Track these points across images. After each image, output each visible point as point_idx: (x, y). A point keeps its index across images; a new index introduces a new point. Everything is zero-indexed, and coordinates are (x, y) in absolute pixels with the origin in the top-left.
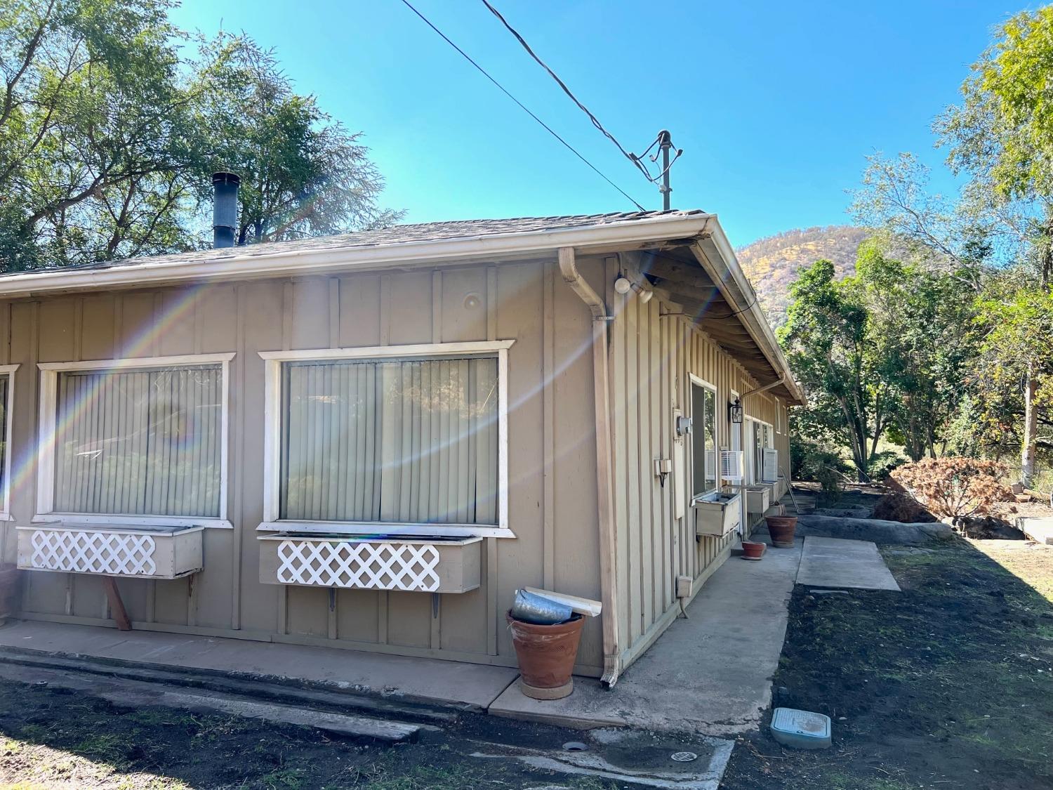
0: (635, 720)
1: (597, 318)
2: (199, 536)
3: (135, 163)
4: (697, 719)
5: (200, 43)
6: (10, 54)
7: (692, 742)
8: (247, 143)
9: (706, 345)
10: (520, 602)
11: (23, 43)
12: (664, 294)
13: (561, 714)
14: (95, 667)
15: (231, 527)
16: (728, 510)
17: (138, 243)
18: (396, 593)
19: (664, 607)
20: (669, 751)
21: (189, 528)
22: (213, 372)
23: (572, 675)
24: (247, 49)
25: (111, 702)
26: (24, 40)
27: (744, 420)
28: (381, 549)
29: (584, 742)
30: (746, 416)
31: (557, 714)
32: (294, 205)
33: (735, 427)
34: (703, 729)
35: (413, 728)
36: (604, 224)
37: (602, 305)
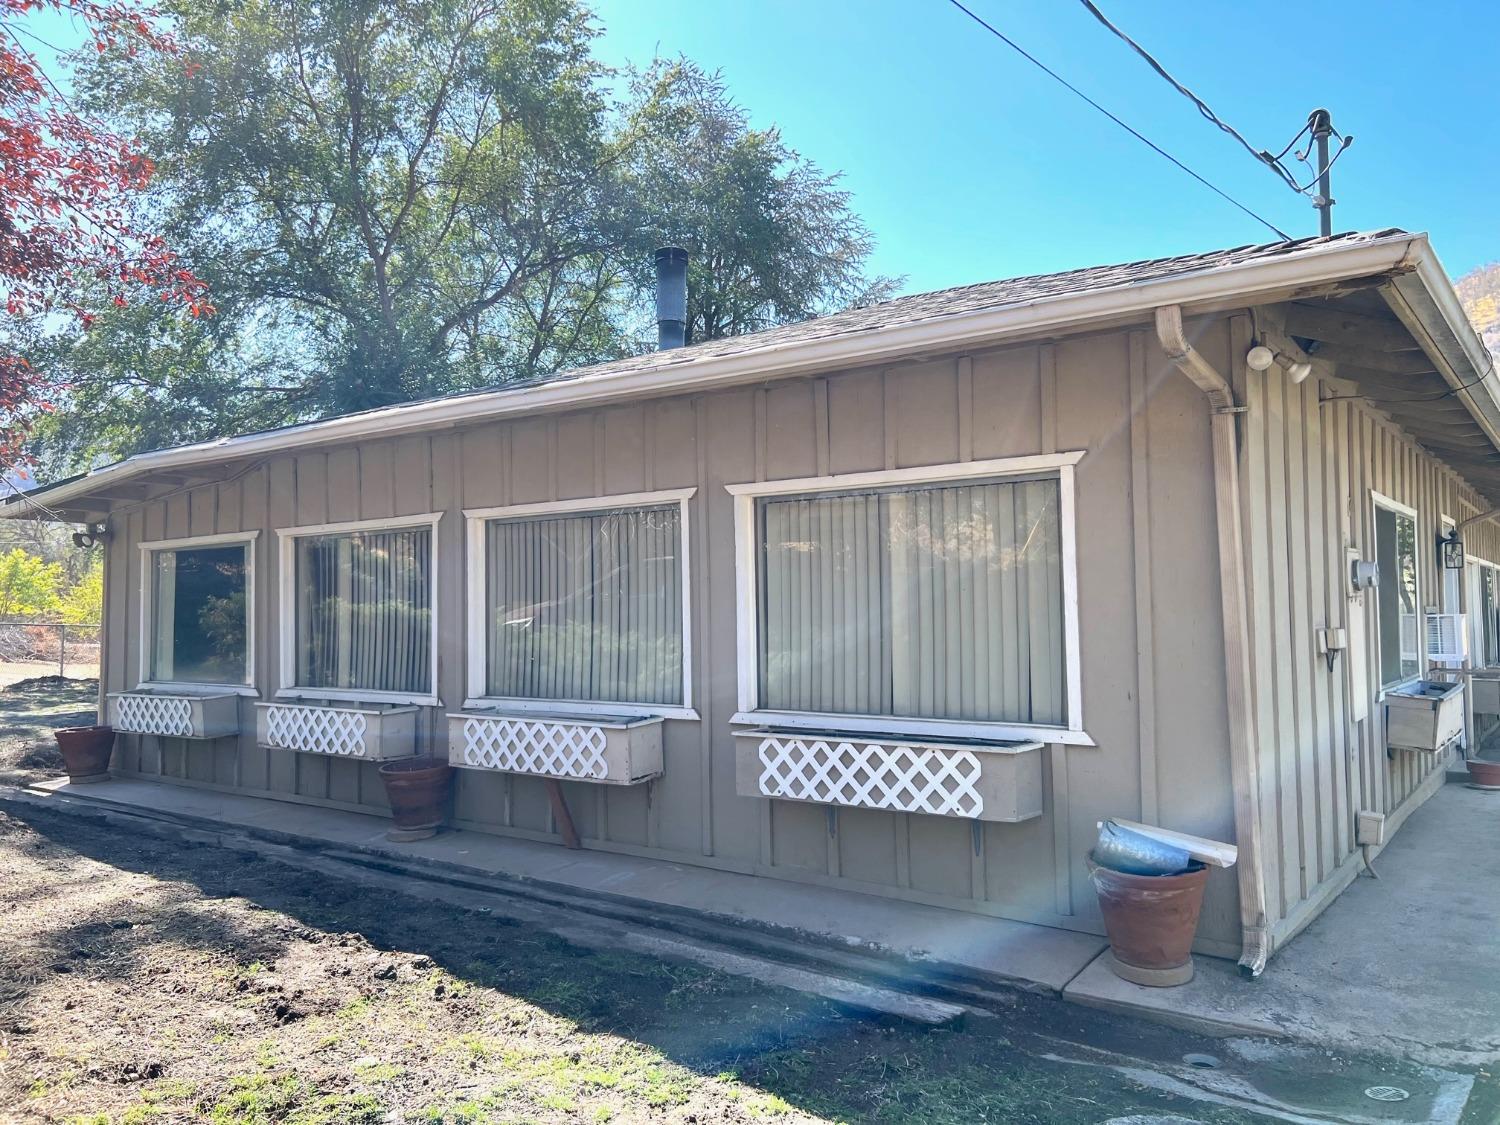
0: (1300, 1031)
1: (1219, 410)
2: (659, 730)
3: (556, 247)
4: (1408, 1037)
5: (630, 78)
6: (410, 124)
7: (1400, 1072)
8: (692, 204)
9: (1398, 444)
10: (1107, 840)
11: (424, 108)
12: (1326, 366)
13: (1179, 1010)
14: (541, 893)
15: (698, 718)
16: (1444, 709)
17: (563, 350)
18: (919, 816)
19: (1336, 859)
20: (1359, 1083)
21: (646, 718)
22: (668, 515)
23: (1192, 953)
24: (687, 77)
25: (566, 940)
26: (426, 104)
27: (1466, 564)
28: (897, 754)
29: (1217, 1056)
30: (1468, 557)
31: (1172, 1009)
32: (753, 284)
33: (1450, 577)
34: (1418, 1053)
35: (956, 1009)
36: (1229, 265)
37: (1226, 390)
